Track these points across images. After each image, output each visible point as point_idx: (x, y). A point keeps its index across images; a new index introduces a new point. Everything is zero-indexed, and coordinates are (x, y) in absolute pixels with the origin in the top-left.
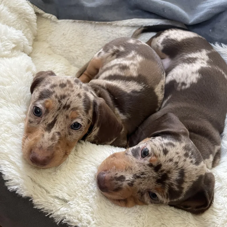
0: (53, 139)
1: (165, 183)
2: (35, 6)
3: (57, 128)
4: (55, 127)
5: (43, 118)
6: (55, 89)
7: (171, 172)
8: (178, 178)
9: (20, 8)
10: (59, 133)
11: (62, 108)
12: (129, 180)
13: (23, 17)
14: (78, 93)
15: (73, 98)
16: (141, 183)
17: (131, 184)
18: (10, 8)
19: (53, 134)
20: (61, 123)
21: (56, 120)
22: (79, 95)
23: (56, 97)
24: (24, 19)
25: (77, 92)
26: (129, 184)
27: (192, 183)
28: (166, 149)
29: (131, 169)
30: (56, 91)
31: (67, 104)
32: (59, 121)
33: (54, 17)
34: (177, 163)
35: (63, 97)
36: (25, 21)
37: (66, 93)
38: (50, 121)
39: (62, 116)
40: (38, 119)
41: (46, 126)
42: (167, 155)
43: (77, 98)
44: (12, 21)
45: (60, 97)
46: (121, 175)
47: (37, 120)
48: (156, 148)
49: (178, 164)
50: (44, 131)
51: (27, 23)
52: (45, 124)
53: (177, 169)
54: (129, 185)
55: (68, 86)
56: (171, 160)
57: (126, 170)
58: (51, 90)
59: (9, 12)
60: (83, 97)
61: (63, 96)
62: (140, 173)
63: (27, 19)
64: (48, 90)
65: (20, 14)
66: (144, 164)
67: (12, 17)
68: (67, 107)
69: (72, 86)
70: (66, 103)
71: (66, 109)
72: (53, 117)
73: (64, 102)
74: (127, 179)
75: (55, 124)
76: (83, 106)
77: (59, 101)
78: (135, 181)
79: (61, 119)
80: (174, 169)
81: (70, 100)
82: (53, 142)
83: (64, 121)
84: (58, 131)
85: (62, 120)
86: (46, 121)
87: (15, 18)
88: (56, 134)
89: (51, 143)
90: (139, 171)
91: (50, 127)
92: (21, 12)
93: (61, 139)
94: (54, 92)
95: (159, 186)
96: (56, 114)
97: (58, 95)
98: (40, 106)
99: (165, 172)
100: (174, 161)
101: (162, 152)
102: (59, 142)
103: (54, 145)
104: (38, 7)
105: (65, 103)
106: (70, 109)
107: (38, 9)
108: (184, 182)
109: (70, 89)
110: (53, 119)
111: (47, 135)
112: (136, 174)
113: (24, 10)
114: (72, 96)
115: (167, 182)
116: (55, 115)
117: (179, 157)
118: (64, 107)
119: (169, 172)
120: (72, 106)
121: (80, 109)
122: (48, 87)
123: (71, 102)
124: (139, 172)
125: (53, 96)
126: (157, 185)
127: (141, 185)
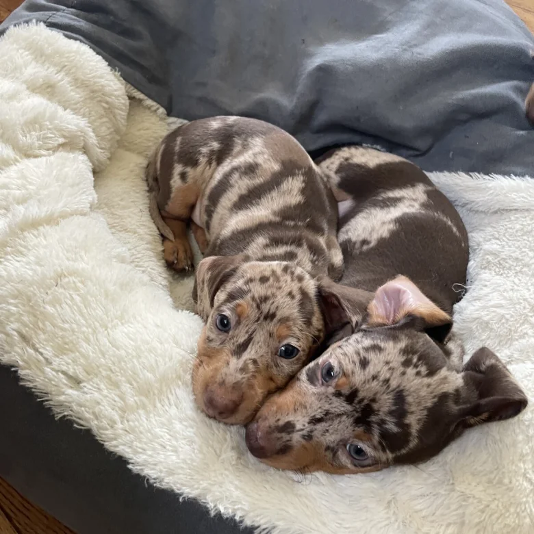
0: (243, 370)
1: (370, 422)
2: (129, 85)
3: (253, 352)
4: (249, 349)
5: (231, 333)
6: (251, 285)
7: (377, 400)
8: (394, 408)
9: (95, 83)
10: (255, 362)
11: (262, 319)
12: (303, 430)
13: (99, 99)
14: (289, 290)
15: (281, 301)
16: (327, 431)
17: (309, 437)
18: (76, 80)
19: (245, 362)
20: (260, 344)
21: (252, 338)
22: (290, 294)
23: (253, 299)
24: (100, 101)
25: (287, 290)
26: (303, 437)
27: (425, 412)
28: (365, 358)
29: (305, 408)
30: (253, 290)
31: (271, 312)
32: (257, 341)
33: (162, 110)
34: (387, 381)
35: (265, 299)
36: (102, 106)
37: (269, 293)
38: (241, 340)
39: (261, 333)
40: (223, 336)
41: (234, 348)
42: (367, 370)
43: (288, 299)
44: (73, 102)
45: (258, 301)
46: (286, 420)
47: (220, 337)
48: (347, 359)
49: (390, 382)
50: (230, 355)
51: (104, 108)
52: (233, 344)
53: (389, 391)
54: (305, 439)
55: (271, 280)
56: (374, 378)
57: (295, 411)
58: (245, 288)
59: (71, 86)
60: (298, 297)
61: (263, 298)
62: (321, 412)
63: (107, 103)
64: (240, 288)
65: (93, 92)
66: (326, 394)
67: (75, 95)
68: (270, 316)
69: (277, 279)
70: (269, 310)
71: (268, 321)
72: (247, 332)
73: (266, 307)
74: (298, 426)
75: (250, 346)
76: (298, 314)
77: (258, 307)
78: (316, 429)
79: (260, 337)
80: (383, 393)
81: (275, 304)
82: (243, 376)
83: (265, 341)
84: (253, 357)
85: (262, 339)
86: (235, 339)
87: (81, 98)
88: (250, 361)
89: (239, 376)
90: (320, 408)
91: (241, 348)
92: (96, 88)
93: (258, 371)
94: (250, 291)
95: (360, 430)
96: (253, 328)
97: (256, 296)
98: (227, 313)
99: (366, 402)
100: (382, 378)
101: (358, 364)
102: (254, 376)
103: (244, 380)
104: (136, 87)
105: (267, 311)
106: (275, 320)
107: (135, 90)
108: (408, 412)
109: (276, 284)
110: (247, 336)
111: (235, 363)
112: (314, 416)
113: (102, 86)
114: (279, 297)
115: (374, 418)
116: (251, 331)
117: (390, 369)
118: (266, 318)
119: (373, 400)
120: (279, 315)
121: (294, 320)
122: (240, 283)
123: (277, 307)
124: (319, 410)
125: (249, 297)
126: (356, 429)
127: (327, 434)
